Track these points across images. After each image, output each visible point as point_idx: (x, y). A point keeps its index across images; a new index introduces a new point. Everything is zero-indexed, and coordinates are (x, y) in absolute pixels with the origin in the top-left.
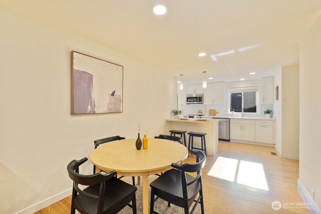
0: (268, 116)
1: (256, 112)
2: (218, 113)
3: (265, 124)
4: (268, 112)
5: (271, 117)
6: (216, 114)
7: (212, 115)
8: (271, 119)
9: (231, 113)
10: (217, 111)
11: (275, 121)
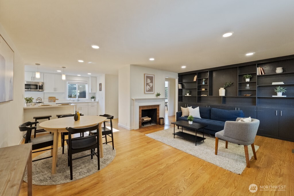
0: (93, 100)
1: (86, 98)
2: (58, 99)
3: (93, 105)
4: (93, 98)
5: (95, 100)
6: (56, 101)
7: (52, 102)
8: (95, 101)
9: (69, 99)
10: (57, 98)
11: (98, 102)
